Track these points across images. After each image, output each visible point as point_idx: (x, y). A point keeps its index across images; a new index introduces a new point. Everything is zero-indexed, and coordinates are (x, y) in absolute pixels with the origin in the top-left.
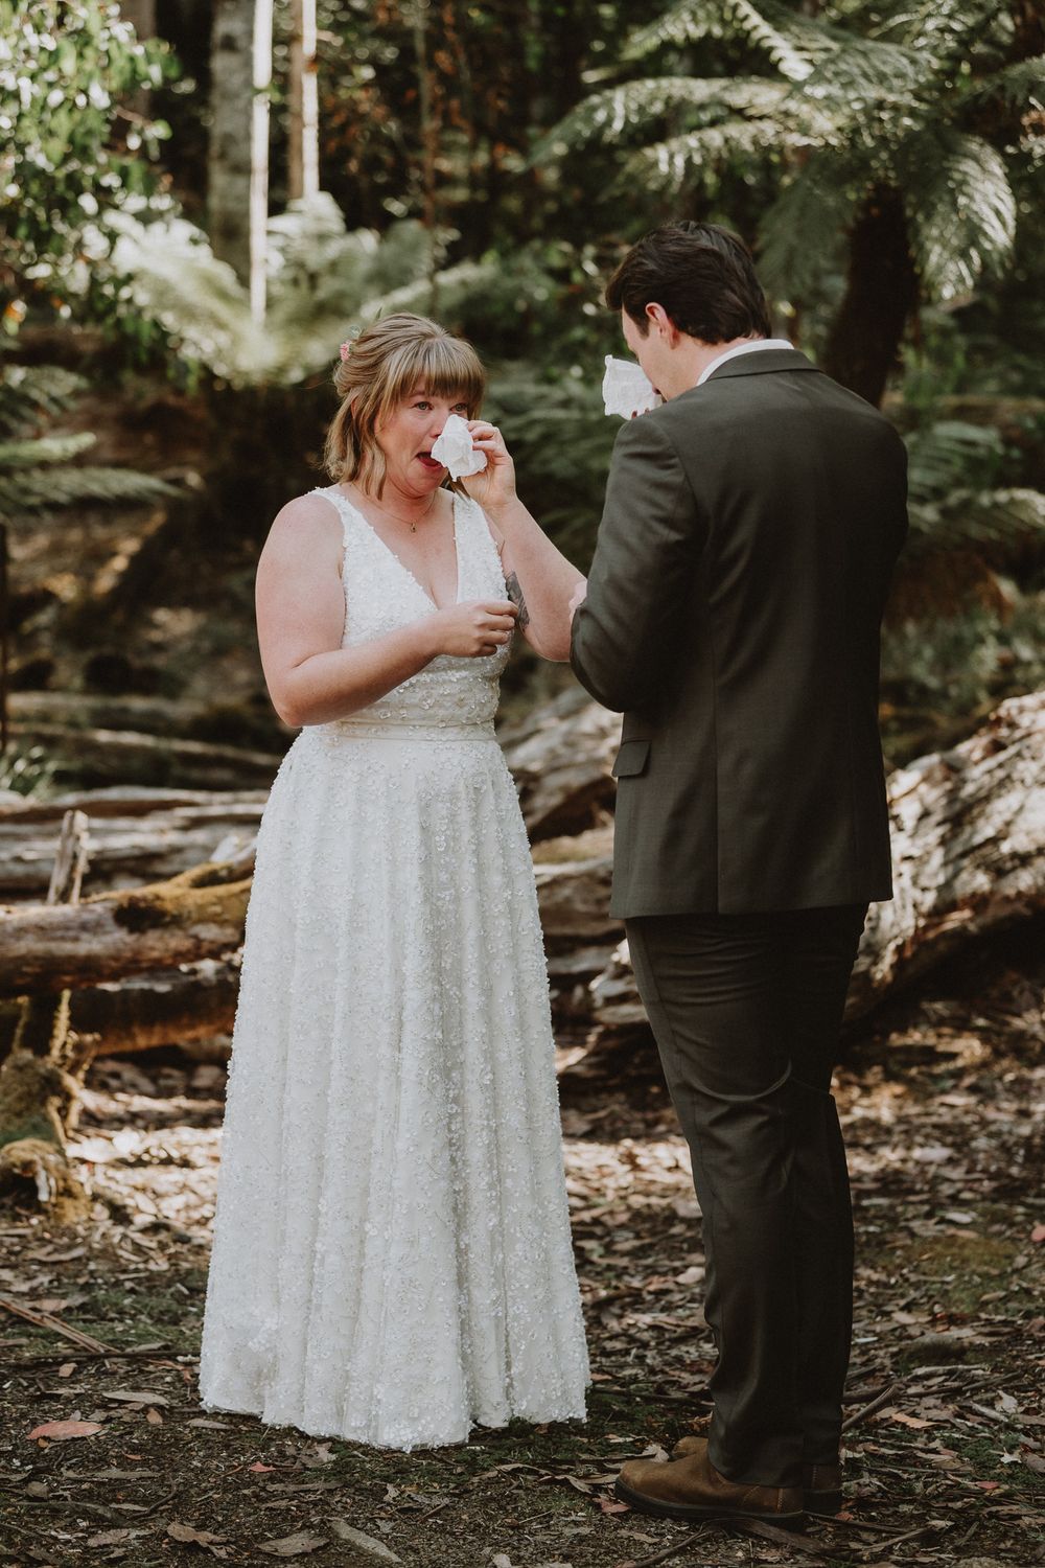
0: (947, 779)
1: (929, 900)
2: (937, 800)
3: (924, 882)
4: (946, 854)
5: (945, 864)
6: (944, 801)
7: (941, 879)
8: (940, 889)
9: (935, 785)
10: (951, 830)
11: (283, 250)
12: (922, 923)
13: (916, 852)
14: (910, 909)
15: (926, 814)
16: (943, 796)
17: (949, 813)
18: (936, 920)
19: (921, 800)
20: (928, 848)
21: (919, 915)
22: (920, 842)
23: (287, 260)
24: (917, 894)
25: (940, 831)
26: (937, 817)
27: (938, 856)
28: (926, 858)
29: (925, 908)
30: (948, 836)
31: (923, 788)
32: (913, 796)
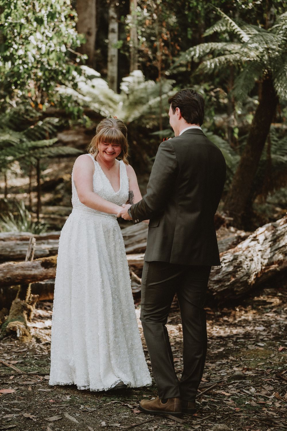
0: (273, 230)
1: (266, 262)
2: (269, 235)
3: (264, 257)
4: (271, 249)
5: (271, 252)
6: (271, 236)
7: (269, 256)
8: (269, 259)
9: (269, 231)
10: (273, 243)
12: (263, 268)
13: (262, 249)
14: (260, 264)
15: (266, 239)
16: (271, 234)
17: (272, 239)
18: (268, 267)
19: (265, 235)
20: (266, 248)
21: (262, 265)
22: (264, 246)
23: (129, 89)
24: (263, 260)
25: (270, 243)
26: (270, 239)
27: (269, 250)
28: (265, 251)
29: (264, 264)
30: (272, 245)
31: (266, 232)
32: (263, 234)
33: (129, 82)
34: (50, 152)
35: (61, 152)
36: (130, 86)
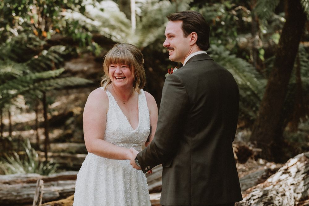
0: (305, 160)
1: (299, 196)
2: (302, 167)
3: (297, 191)
4: (305, 183)
5: (304, 186)
6: (304, 167)
7: (303, 190)
8: (302, 193)
9: (301, 163)
10: (306, 175)
11: (141, 8)
12: (297, 203)
13: (295, 183)
14: (293, 199)
15: (298, 171)
16: (304, 165)
17: (305, 170)
18: (302, 202)
19: (297, 167)
20: (299, 181)
21: (296, 201)
22: (296, 179)
23: (142, 10)
24: (296, 195)
25: (303, 175)
26: (302, 171)
27: (302, 183)
28: (298, 184)
29: (298, 199)
30: (305, 177)
31: (298, 163)
32: (295, 166)
33: (142, 3)
34: (57, 84)
35: (68, 83)
36: (143, 7)
